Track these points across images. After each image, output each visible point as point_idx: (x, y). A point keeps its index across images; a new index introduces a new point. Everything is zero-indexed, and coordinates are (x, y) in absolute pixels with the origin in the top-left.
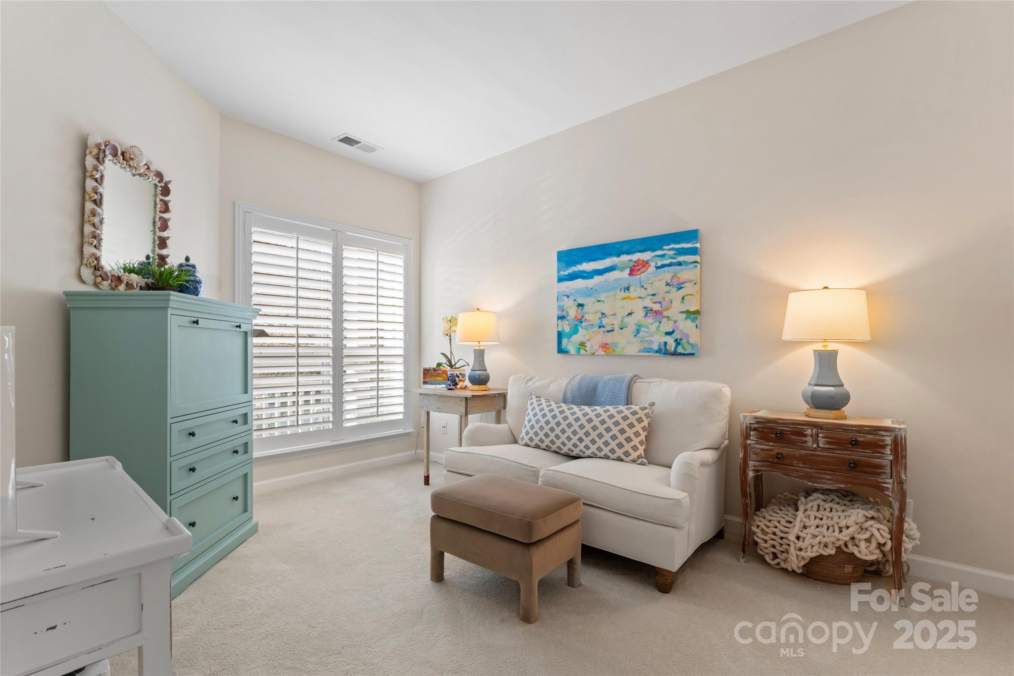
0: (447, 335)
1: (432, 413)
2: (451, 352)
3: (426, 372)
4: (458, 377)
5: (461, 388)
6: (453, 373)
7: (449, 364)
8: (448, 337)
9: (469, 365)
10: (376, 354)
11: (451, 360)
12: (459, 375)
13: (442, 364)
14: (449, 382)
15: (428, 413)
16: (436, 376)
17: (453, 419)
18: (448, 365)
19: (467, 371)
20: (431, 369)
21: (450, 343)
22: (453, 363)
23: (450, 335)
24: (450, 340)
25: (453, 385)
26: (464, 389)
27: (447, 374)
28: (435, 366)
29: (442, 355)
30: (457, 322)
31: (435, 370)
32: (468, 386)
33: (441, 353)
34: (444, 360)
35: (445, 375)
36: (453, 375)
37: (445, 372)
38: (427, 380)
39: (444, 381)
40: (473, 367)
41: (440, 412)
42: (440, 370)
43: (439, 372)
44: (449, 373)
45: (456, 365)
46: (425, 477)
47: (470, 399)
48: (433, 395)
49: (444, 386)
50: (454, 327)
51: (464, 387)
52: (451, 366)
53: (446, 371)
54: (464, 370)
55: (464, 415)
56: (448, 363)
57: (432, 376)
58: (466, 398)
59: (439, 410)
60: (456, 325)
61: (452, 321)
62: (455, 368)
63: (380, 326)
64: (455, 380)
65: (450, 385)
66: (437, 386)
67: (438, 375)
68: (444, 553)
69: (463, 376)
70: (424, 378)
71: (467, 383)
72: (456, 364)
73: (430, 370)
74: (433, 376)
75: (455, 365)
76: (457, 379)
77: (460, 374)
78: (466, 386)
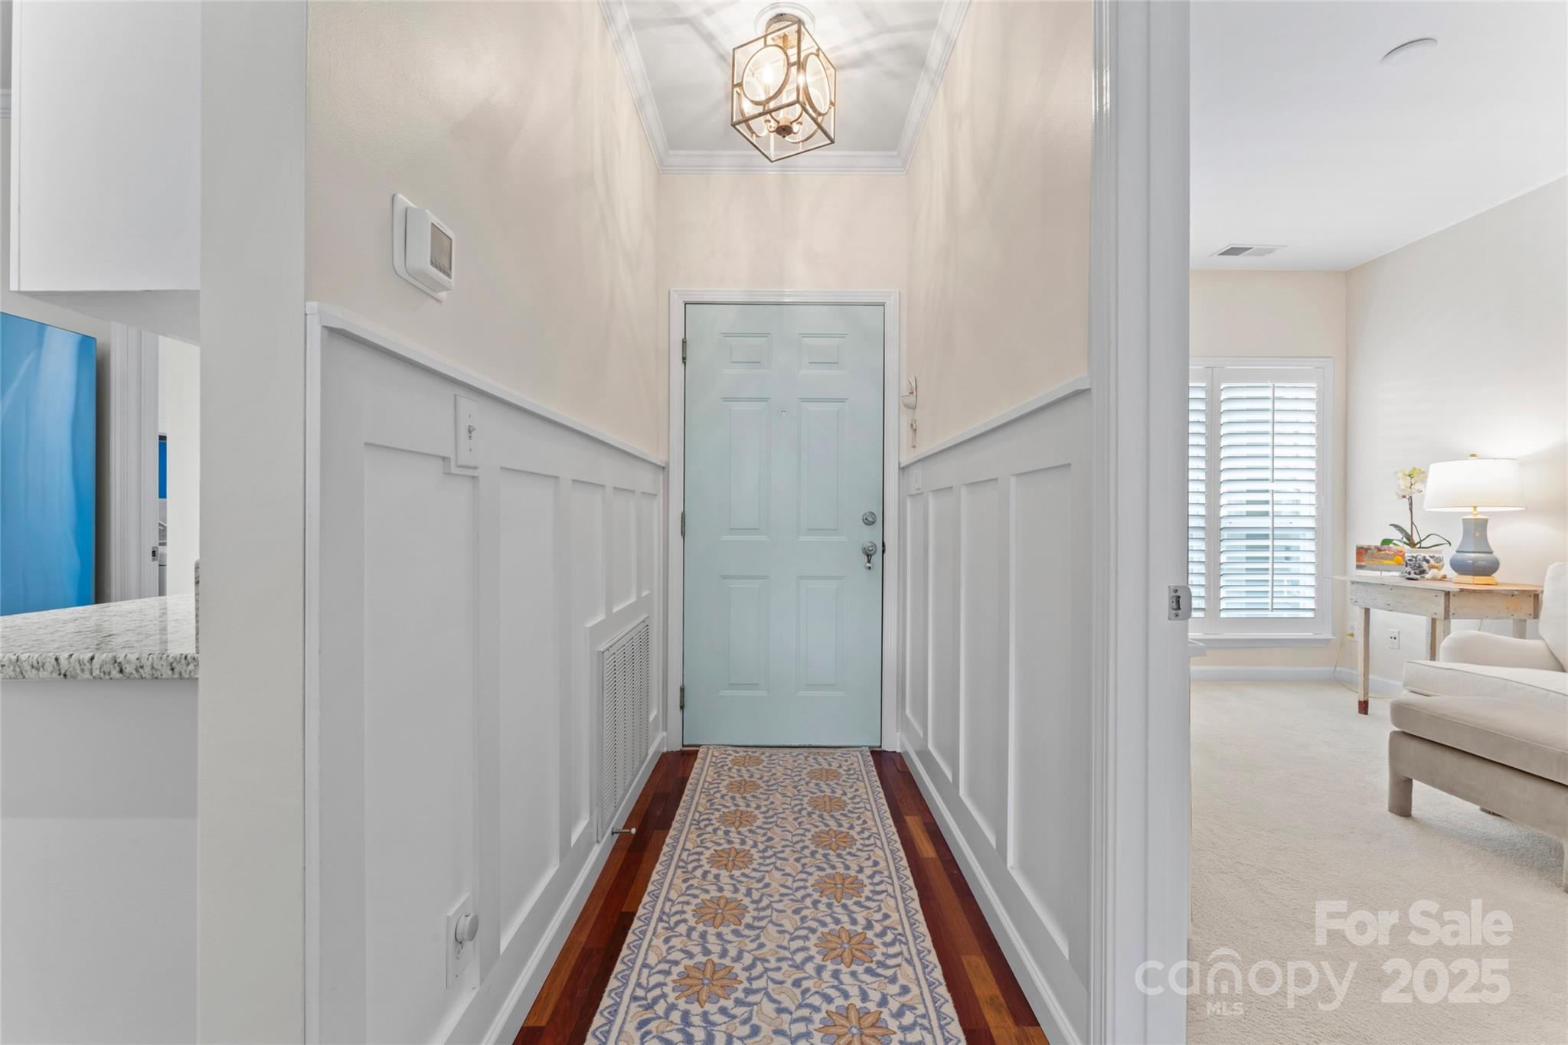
0: (1404, 497)
1: (1374, 613)
2: (1412, 523)
3: (1362, 552)
4: (1428, 561)
5: (1434, 579)
6: (1415, 555)
7: (1407, 541)
8: (1406, 501)
9: (1450, 544)
10: (1270, 526)
11: (1412, 536)
12: (1428, 558)
13: (1392, 540)
14: (1408, 569)
15: (1367, 611)
16: (1382, 558)
17: (1417, 625)
18: (1405, 543)
19: (1448, 554)
20: (1373, 548)
21: (1411, 510)
22: (1416, 539)
23: (1411, 497)
24: (1411, 504)
25: (1415, 573)
26: (1440, 580)
27: (1403, 556)
28: (1379, 544)
29: (1392, 527)
30: (1426, 477)
31: (1379, 549)
32: (1448, 577)
33: (1391, 525)
34: (1396, 535)
35: (1400, 558)
36: (1416, 558)
37: (1401, 554)
38: (1363, 564)
39: (1397, 566)
40: (1460, 546)
41: (1391, 611)
42: (1389, 550)
43: (1387, 552)
44: (1406, 555)
45: (1422, 543)
46: (1360, 702)
47: (1454, 595)
48: (1377, 584)
49: (1397, 574)
50: (1417, 484)
51: (1439, 577)
52: (1412, 544)
53: (1401, 552)
54: (1440, 552)
55: (1443, 618)
56: (1405, 540)
57: (1373, 556)
58: (1447, 594)
59: (1389, 607)
60: (1424, 481)
61: (1416, 475)
62: (1420, 548)
63: (1276, 486)
64: (1420, 566)
65: (1409, 573)
66: (1383, 573)
67: (1387, 557)
68: (1411, 780)
69: (1439, 560)
70: (1358, 560)
71: (1447, 570)
72: (1421, 541)
73: (1370, 549)
74: (1376, 558)
75: (1419, 543)
76: (1425, 564)
77: (1431, 557)
78: (1444, 577)
